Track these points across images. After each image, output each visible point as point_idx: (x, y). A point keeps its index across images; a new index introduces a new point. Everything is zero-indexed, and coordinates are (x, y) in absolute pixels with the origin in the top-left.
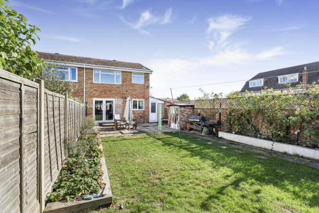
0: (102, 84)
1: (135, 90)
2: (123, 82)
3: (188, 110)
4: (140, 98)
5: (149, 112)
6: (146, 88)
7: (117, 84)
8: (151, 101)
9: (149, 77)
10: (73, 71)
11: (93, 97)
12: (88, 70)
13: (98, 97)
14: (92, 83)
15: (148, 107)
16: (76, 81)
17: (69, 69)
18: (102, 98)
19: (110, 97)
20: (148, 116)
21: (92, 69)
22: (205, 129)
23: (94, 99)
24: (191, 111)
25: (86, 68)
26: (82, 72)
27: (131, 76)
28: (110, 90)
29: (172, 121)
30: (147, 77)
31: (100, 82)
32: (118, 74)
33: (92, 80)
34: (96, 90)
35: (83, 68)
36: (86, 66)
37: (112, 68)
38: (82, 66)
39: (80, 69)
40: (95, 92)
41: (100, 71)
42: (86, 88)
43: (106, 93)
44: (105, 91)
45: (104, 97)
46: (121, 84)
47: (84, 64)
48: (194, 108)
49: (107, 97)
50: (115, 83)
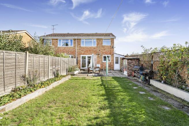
0: (86, 47)
1: (104, 49)
2: (97, 45)
3: (134, 62)
4: (108, 54)
5: (114, 63)
6: (111, 48)
7: (94, 46)
8: (115, 56)
9: (113, 41)
10: (72, 41)
11: (81, 55)
12: (78, 40)
13: (83, 54)
14: (80, 47)
15: (113, 60)
16: (73, 46)
17: (69, 40)
18: (85, 55)
19: (90, 54)
20: (113, 66)
21: (80, 39)
22: (142, 77)
23: (82, 56)
24: (137, 62)
25: (77, 39)
26: (75, 41)
27: (102, 41)
28: (90, 50)
29: (125, 70)
30: (112, 41)
31: (84, 46)
32: (94, 40)
33: (80, 45)
34: (82, 51)
35: (76, 39)
36: (77, 38)
37: (90, 37)
38: (75, 38)
39: (75, 39)
40: (82, 52)
41: (85, 40)
42: (77, 50)
43: (87, 52)
44: (87, 51)
45: (87, 54)
46: (96, 46)
47: (76, 37)
48: (139, 60)
49: (88, 54)
50: (93, 46)
